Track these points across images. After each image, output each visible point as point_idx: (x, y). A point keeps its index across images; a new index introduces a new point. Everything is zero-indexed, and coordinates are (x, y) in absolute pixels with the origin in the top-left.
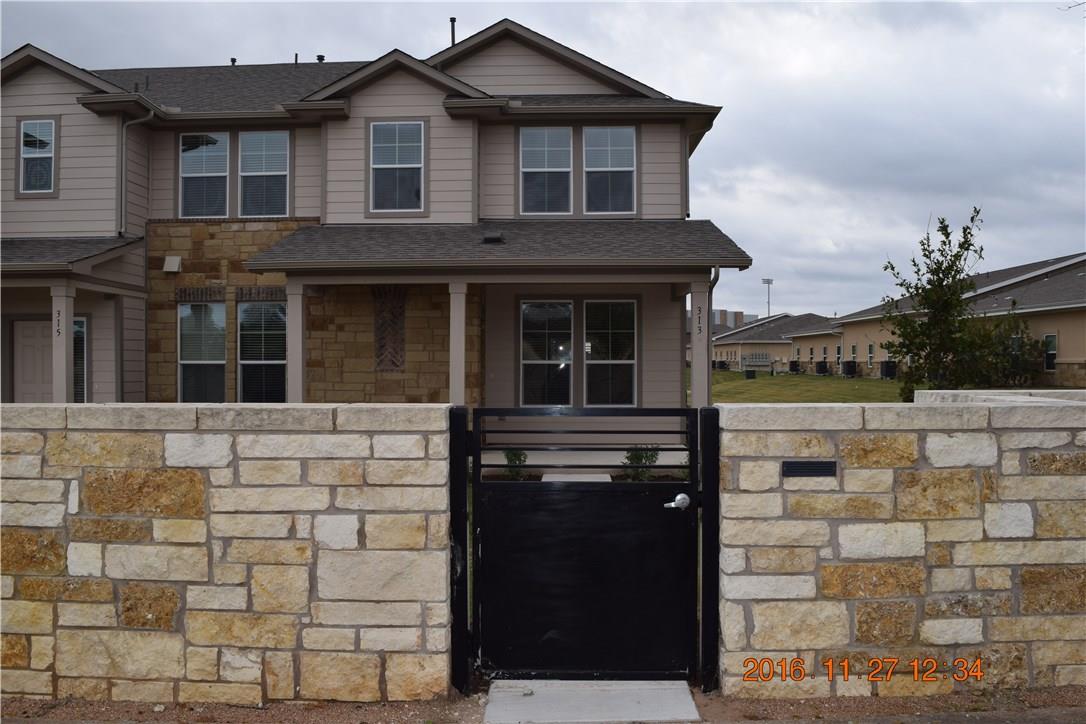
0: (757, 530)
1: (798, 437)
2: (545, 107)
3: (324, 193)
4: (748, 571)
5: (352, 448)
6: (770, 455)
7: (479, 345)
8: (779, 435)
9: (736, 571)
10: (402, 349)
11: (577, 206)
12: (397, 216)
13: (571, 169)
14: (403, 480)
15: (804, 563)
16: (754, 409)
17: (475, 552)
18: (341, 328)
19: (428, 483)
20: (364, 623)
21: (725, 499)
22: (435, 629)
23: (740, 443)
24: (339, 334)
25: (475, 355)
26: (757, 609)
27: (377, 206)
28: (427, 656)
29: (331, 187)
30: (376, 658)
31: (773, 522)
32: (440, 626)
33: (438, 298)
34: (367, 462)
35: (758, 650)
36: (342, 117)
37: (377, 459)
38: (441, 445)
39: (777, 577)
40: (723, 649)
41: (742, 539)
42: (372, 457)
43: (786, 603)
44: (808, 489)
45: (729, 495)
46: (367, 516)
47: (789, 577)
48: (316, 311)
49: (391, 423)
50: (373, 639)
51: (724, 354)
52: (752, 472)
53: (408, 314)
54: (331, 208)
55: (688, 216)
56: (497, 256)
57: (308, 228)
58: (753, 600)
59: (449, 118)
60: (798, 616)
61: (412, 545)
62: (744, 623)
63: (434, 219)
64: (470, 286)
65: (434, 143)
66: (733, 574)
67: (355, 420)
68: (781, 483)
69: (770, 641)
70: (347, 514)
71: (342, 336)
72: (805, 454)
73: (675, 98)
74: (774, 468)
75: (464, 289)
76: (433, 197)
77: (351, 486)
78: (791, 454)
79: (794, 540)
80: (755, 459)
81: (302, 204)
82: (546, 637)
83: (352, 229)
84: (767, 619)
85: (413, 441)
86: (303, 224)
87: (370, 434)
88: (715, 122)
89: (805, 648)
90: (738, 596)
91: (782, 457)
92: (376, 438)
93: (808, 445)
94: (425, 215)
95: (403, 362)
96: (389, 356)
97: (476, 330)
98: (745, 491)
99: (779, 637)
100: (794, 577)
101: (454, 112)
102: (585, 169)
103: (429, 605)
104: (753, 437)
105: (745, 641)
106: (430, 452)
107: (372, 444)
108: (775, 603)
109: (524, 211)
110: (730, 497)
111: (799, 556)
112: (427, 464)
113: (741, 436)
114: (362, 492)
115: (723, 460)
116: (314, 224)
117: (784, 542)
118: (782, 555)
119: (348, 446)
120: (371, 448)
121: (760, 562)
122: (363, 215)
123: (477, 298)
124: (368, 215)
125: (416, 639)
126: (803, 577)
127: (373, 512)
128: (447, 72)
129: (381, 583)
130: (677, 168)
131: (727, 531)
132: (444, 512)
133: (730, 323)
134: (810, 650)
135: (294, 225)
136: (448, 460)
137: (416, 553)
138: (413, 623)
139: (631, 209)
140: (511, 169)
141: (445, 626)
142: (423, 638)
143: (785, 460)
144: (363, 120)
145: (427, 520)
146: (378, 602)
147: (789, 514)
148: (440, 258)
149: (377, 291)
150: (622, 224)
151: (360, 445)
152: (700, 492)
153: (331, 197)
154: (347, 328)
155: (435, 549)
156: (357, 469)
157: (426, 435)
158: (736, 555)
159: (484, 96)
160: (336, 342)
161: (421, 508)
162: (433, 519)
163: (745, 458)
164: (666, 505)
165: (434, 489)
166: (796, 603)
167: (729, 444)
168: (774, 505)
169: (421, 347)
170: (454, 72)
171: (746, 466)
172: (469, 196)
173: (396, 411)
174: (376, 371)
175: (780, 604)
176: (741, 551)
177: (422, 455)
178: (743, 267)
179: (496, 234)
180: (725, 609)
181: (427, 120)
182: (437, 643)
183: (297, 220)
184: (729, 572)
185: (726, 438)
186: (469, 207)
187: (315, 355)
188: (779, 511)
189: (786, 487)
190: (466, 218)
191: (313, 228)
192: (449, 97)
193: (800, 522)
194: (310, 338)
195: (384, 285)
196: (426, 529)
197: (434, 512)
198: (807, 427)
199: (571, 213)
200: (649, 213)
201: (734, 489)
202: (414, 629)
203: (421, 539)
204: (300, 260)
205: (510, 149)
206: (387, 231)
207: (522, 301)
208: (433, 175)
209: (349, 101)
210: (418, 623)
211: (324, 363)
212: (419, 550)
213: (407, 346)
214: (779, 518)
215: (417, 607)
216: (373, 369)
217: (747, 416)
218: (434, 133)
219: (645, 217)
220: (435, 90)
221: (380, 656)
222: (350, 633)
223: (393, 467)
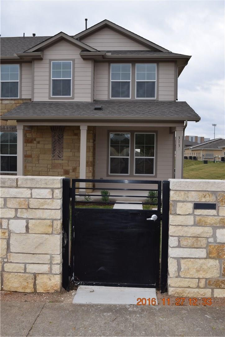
0: (183, 230)
1: (201, 194)
2: (120, 56)
3: (33, 89)
4: (179, 246)
5: (24, 194)
6: (189, 200)
7: (93, 150)
8: (193, 192)
9: (174, 246)
10: (62, 151)
11: (133, 95)
12: (61, 99)
13: (130, 81)
14: (44, 207)
15: (202, 244)
16: (183, 182)
17: (72, 235)
18: (38, 142)
19: (53, 208)
20: (28, 262)
21: (171, 217)
22: (55, 265)
23: (177, 195)
24: (38, 145)
25: (91, 154)
26: (182, 261)
27: (53, 95)
28: (52, 275)
29: (35, 87)
30: (32, 276)
31: (190, 227)
32: (57, 264)
33: (76, 131)
34: (30, 199)
35: (182, 278)
36: (40, 59)
37: (33, 198)
38: (59, 193)
39: (191, 249)
40: (169, 277)
41: (177, 233)
42: (31, 197)
43: (194, 259)
44: (204, 214)
45: (172, 216)
46: (30, 220)
47: (196, 249)
48: (29, 136)
49: (39, 184)
50: (32, 268)
51: (196, 154)
52: (182, 207)
53: (65, 137)
54: (35, 95)
55: (177, 100)
56: (99, 115)
57: (26, 103)
58: (181, 258)
59: (82, 60)
60: (199, 265)
61: (47, 232)
62: (177, 267)
63: (76, 100)
64: (89, 127)
65: (76, 70)
66: (173, 247)
67: (25, 183)
68: (193, 212)
69: (187, 274)
70: (22, 220)
71: (39, 146)
72: (203, 200)
73: (173, 52)
74: (191, 206)
75: (86, 128)
76: (76, 91)
77: (23, 209)
78: (198, 200)
79: (198, 234)
80: (183, 202)
81: (25, 94)
82: (99, 269)
83: (44, 104)
84: (186, 266)
85: (47, 192)
86: (25, 101)
87: (31, 188)
88: (189, 62)
89: (201, 277)
90: (175, 256)
91: (194, 201)
92: (33, 190)
93: (205, 197)
94: (73, 98)
95: (63, 156)
96: (57, 153)
97: (91, 144)
98: (179, 215)
99: (191, 273)
100: (198, 249)
101: (84, 57)
102: (136, 81)
103: (53, 256)
104: (182, 193)
105: (177, 274)
106: (54, 196)
107: (31, 192)
108: (190, 259)
109: (112, 97)
110: (173, 217)
111: (200, 241)
112: (53, 201)
113: (178, 192)
114: (27, 211)
115: (171, 202)
116: (29, 101)
117: (194, 235)
118: (193, 240)
119: (22, 193)
120: (31, 194)
121: (184, 243)
122: (48, 98)
123: (92, 132)
124: (50, 98)
125: (48, 269)
126: (201, 249)
127: (32, 219)
128: (82, 41)
129: (35, 247)
130: (173, 81)
131: (172, 230)
132: (60, 220)
133: (199, 142)
134: (203, 278)
135: (21, 102)
136: (62, 199)
137: (48, 235)
138: (47, 263)
139: (154, 97)
140: (107, 80)
141: (59, 264)
142: (51, 269)
143: (195, 203)
144: (48, 60)
145: (53, 223)
146: (33, 254)
147: (196, 224)
148: (77, 115)
149: (53, 128)
150: (150, 103)
151: (27, 193)
152: (162, 214)
153: (35, 91)
154: (41, 143)
155: (56, 234)
156: (26, 202)
157: (53, 189)
158: (174, 240)
159: (97, 51)
160: (37, 148)
161: (50, 218)
162: (55, 222)
163: (179, 201)
164: (147, 219)
165: (56, 210)
166: (198, 259)
167: (173, 196)
168: (190, 220)
169: (69, 150)
170: (84, 41)
171: (179, 205)
172: (90, 91)
173: (41, 180)
174: (52, 160)
175: (192, 260)
176: (176, 238)
177: (51, 197)
178: (197, 121)
179: (99, 106)
180: (170, 261)
181: (74, 60)
182: (56, 271)
183: (23, 100)
184: (172, 247)
185: (172, 193)
186: (90, 95)
187: (29, 153)
188: (192, 223)
189: (195, 213)
190: (89, 100)
191: (29, 103)
192: (82, 51)
193: (201, 227)
194: (26, 146)
195: (55, 126)
196: (52, 226)
197: (56, 220)
198: (204, 189)
199: (130, 98)
200: (162, 98)
201: (175, 213)
202: (47, 265)
203: (50, 230)
204: (22, 116)
205: (107, 72)
206: (57, 105)
207: (110, 133)
208: (76, 82)
209: (43, 52)
210: (49, 263)
211: (32, 156)
212: (49, 234)
213: (64, 150)
214: (192, 226)
215: (49, 256)
216: (51, 159)
217: (180, 184)
218: (76, 65)
219: (159, 100)
220: (77, 49)
221: (34, 275)
222: (22, 266)
223: (40, 201)
